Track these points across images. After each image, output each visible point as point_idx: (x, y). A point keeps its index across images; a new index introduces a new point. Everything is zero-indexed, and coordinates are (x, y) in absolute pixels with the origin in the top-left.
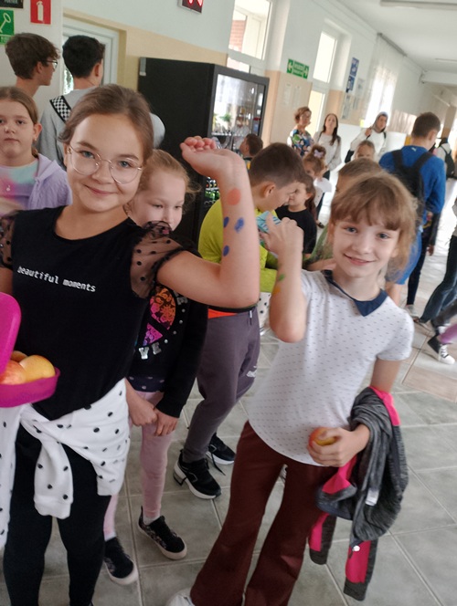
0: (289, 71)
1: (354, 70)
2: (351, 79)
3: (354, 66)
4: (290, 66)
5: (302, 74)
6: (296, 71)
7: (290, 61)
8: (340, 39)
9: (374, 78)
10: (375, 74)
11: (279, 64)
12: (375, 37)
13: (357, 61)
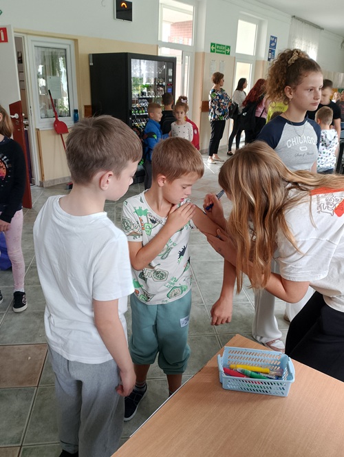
0: (212, 51)
1: (273, 44)
2: (272, 51)
3: (273, 41)
4: (213, 48)
5: (224, 52)
6: (218, 51)
7: (212, 44)
11: (203, 47)
12: (290, 19)
13: (276, 38)
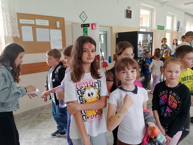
0: (158, 29)
1: (179, 25)
2: (178, 28)
3: (179, 23)
4: (158, 27)
5: (162, 29)
6: (160, 28)
7: (158, 26)
8: (173, 17)
9: (186, 26)
10: (186, 24)
11: (155, 27)
12: (184, 14)
